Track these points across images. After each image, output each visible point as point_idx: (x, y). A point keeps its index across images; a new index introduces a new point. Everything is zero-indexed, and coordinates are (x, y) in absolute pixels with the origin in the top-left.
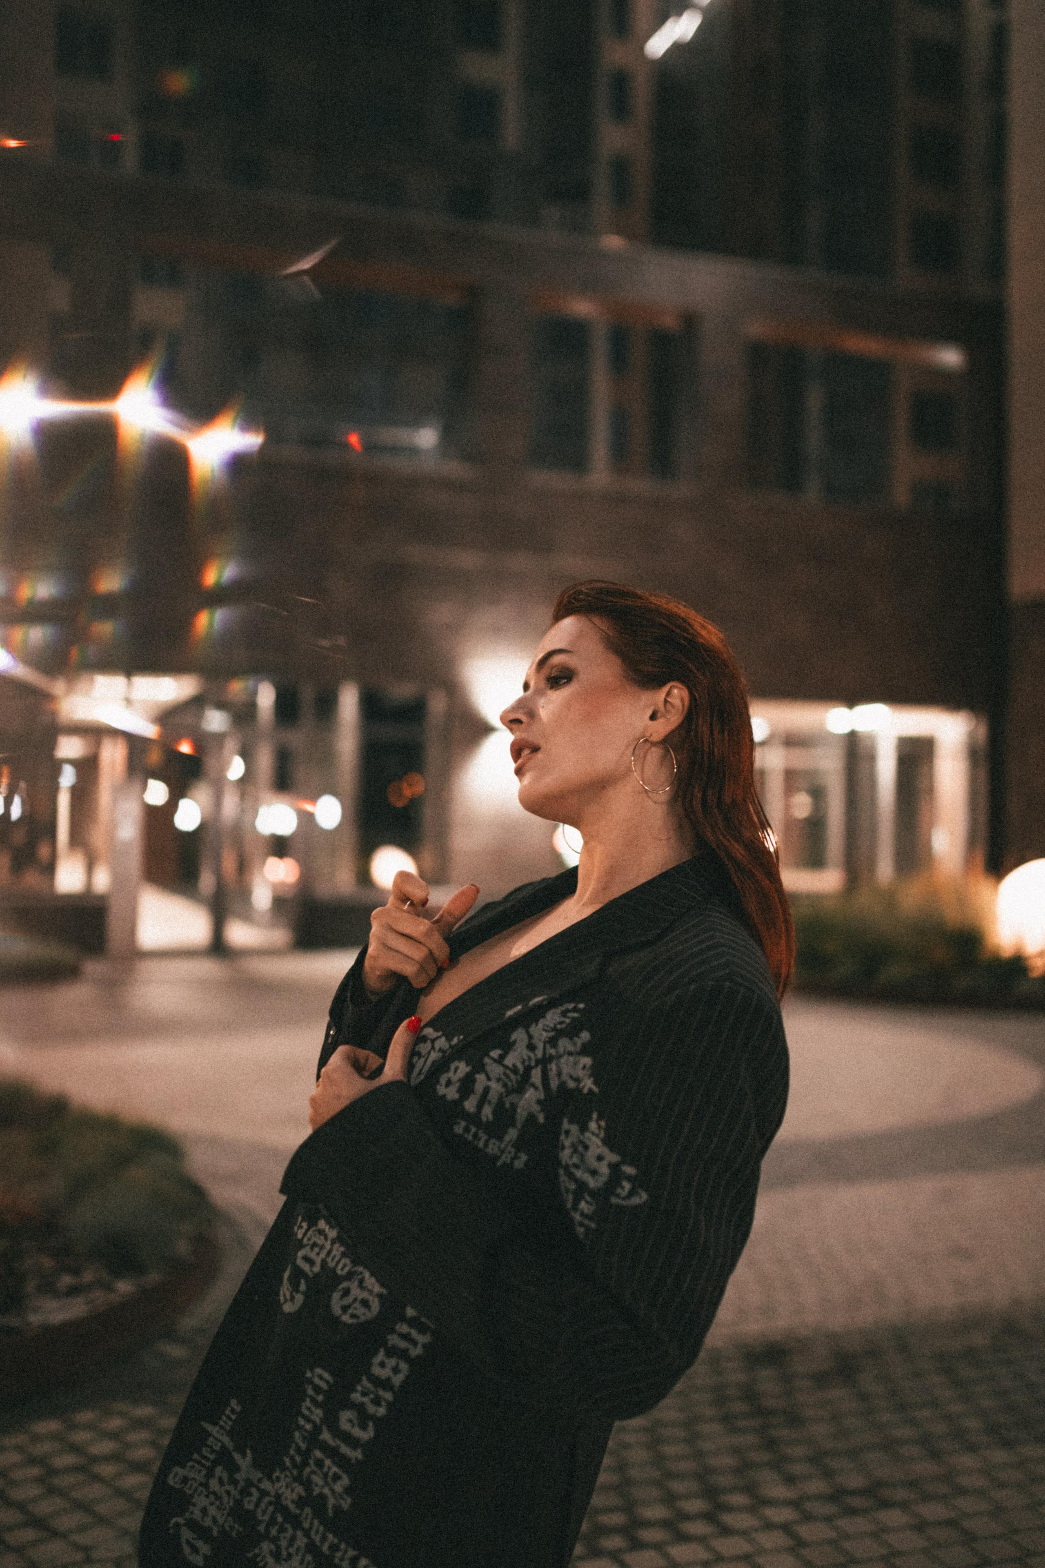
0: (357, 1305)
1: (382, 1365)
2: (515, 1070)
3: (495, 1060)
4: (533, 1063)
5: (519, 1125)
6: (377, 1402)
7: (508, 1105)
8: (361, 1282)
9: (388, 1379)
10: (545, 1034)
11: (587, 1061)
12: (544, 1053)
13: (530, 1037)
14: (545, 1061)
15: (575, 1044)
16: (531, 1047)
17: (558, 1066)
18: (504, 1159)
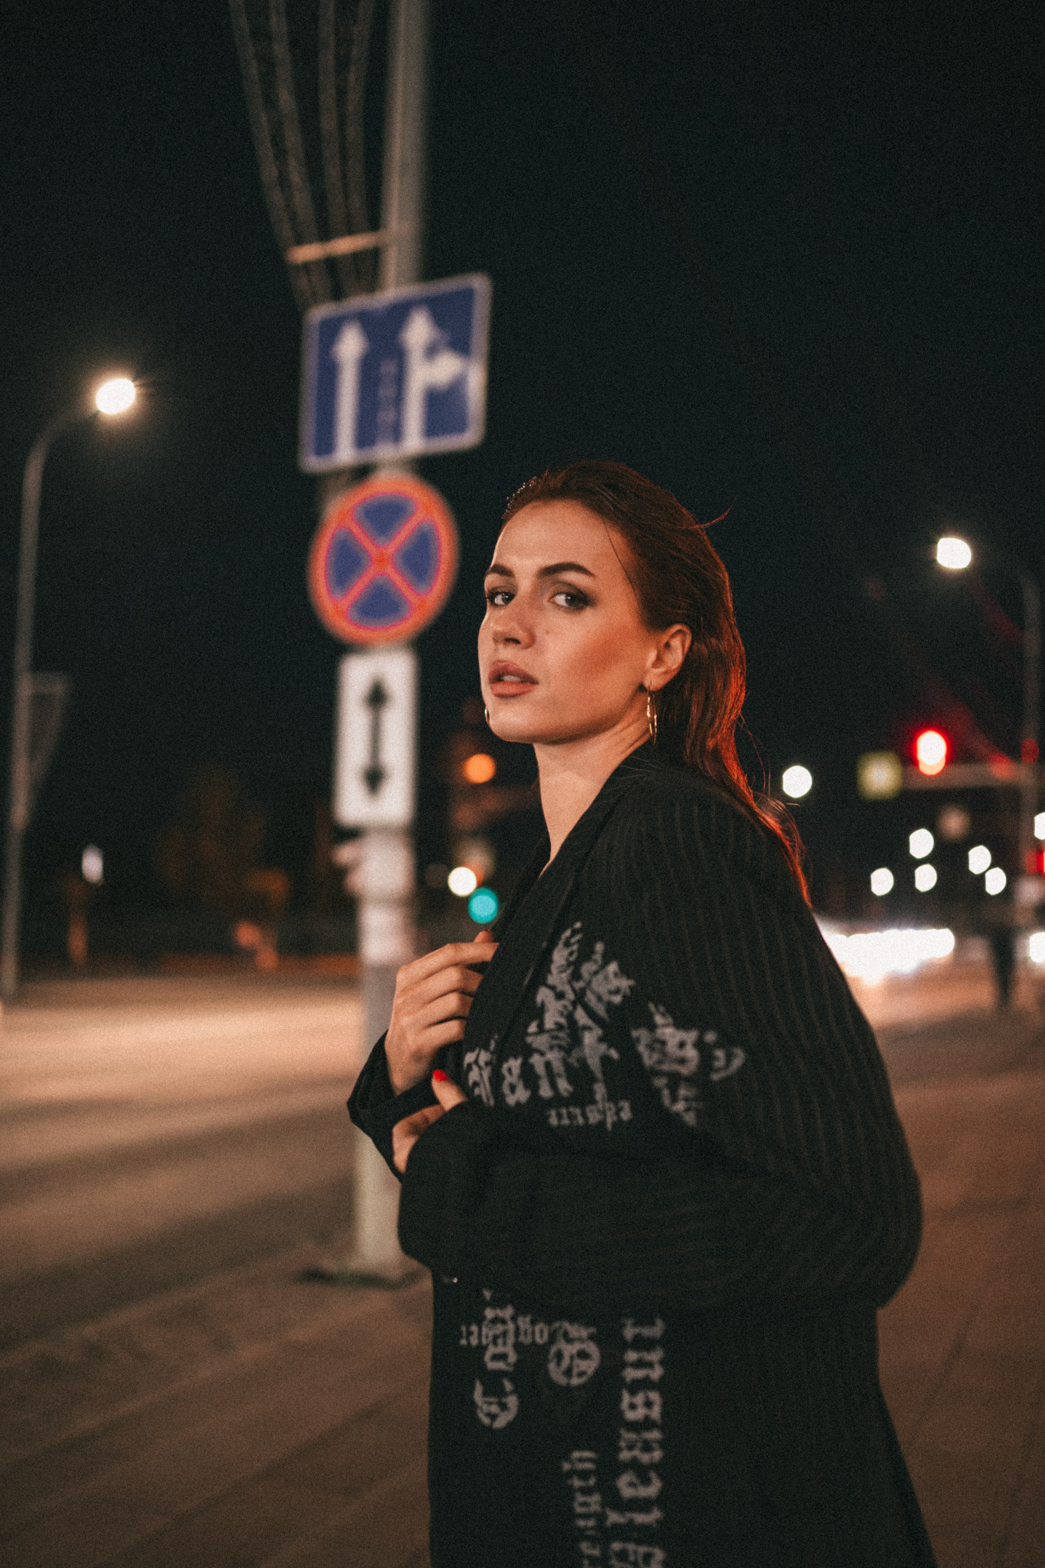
0: (577, 1361)
1: (633, 1407)
2: (559, 1027)
3: (536, 1034)
4: (570, 1008)
5: (599, 1075)
6: (647, 1447)
7: (576, 1064)
8: (565, 1336)
9: (647, 1418)
10: (564, 975)
11: (613, 967)
12: (575, 992)
13: (553, 988)
14: (580, 999)
15: (595, 961)
16: (560, 996)
17: (594, 992)
18: (610, 1120)
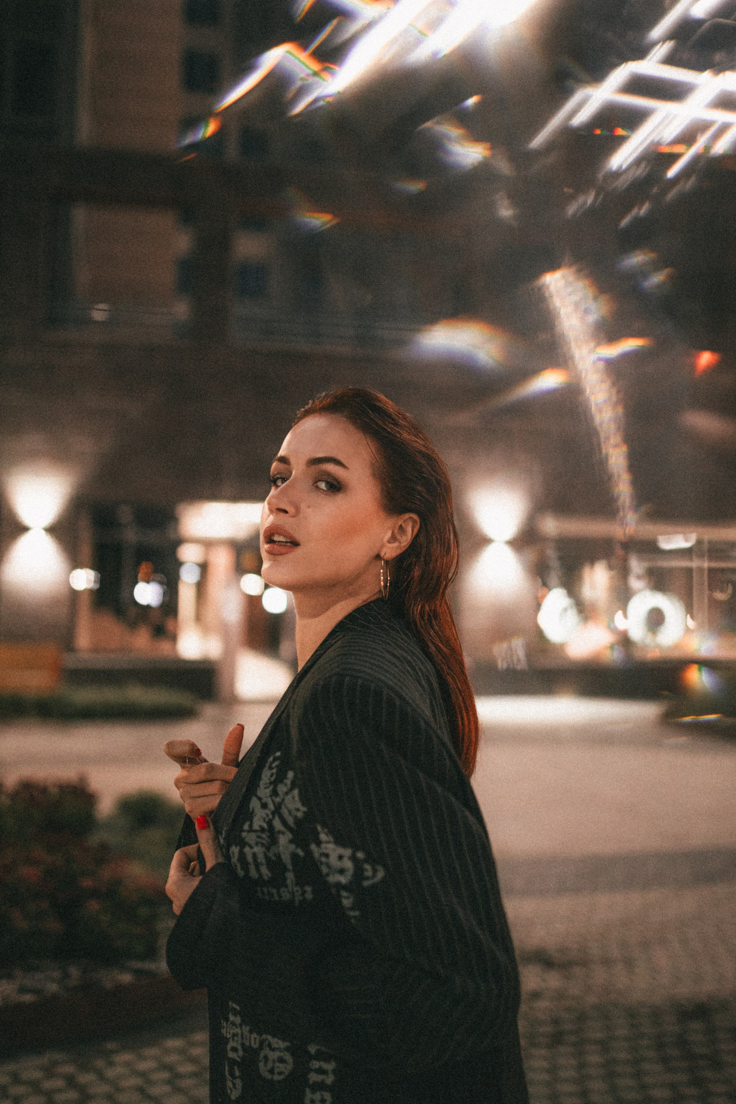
0: (277, 1064)
3: (249, 831)
4: (271, 817)
5: (290, 867)
8: (270, 1045)
10: (267, 791)
11: (296, 793)
12: (274, 804)
13: (260, 799)
14: (277, 810)
15: (286, 785)
16: (264, 806)
17: (286, 807)
18: (298, 898)
